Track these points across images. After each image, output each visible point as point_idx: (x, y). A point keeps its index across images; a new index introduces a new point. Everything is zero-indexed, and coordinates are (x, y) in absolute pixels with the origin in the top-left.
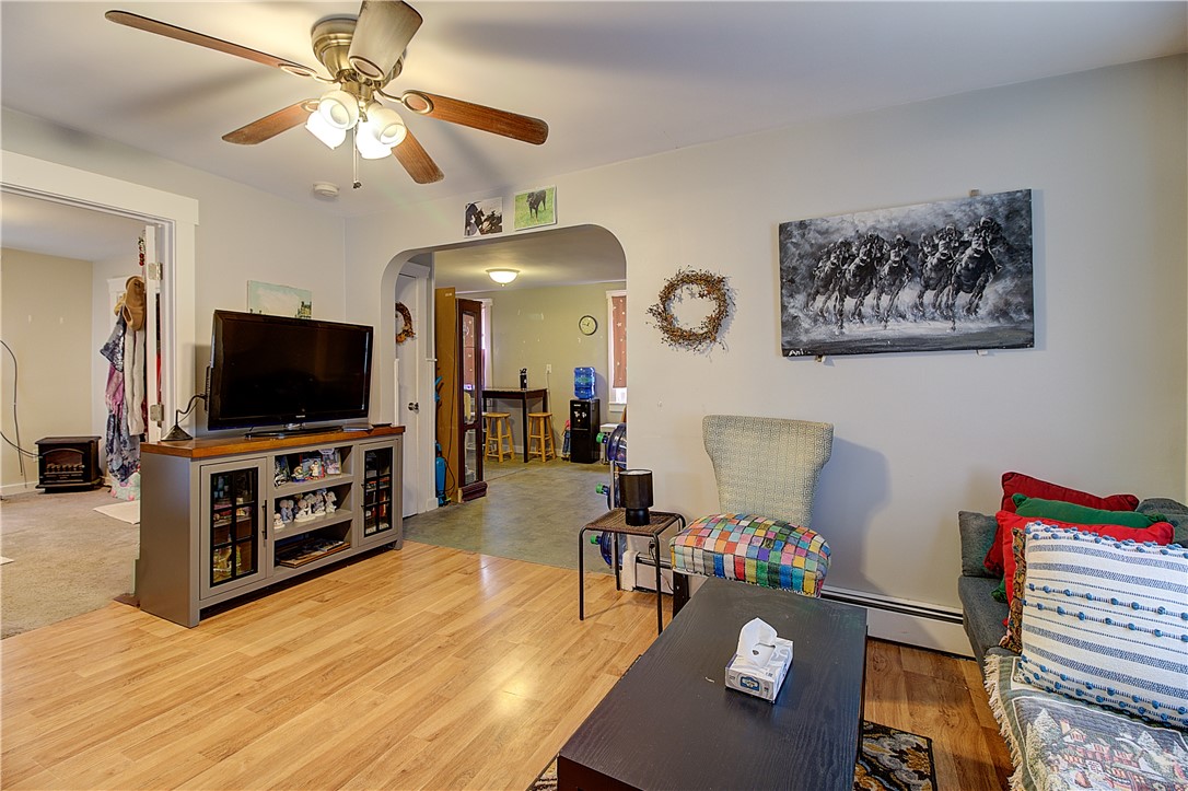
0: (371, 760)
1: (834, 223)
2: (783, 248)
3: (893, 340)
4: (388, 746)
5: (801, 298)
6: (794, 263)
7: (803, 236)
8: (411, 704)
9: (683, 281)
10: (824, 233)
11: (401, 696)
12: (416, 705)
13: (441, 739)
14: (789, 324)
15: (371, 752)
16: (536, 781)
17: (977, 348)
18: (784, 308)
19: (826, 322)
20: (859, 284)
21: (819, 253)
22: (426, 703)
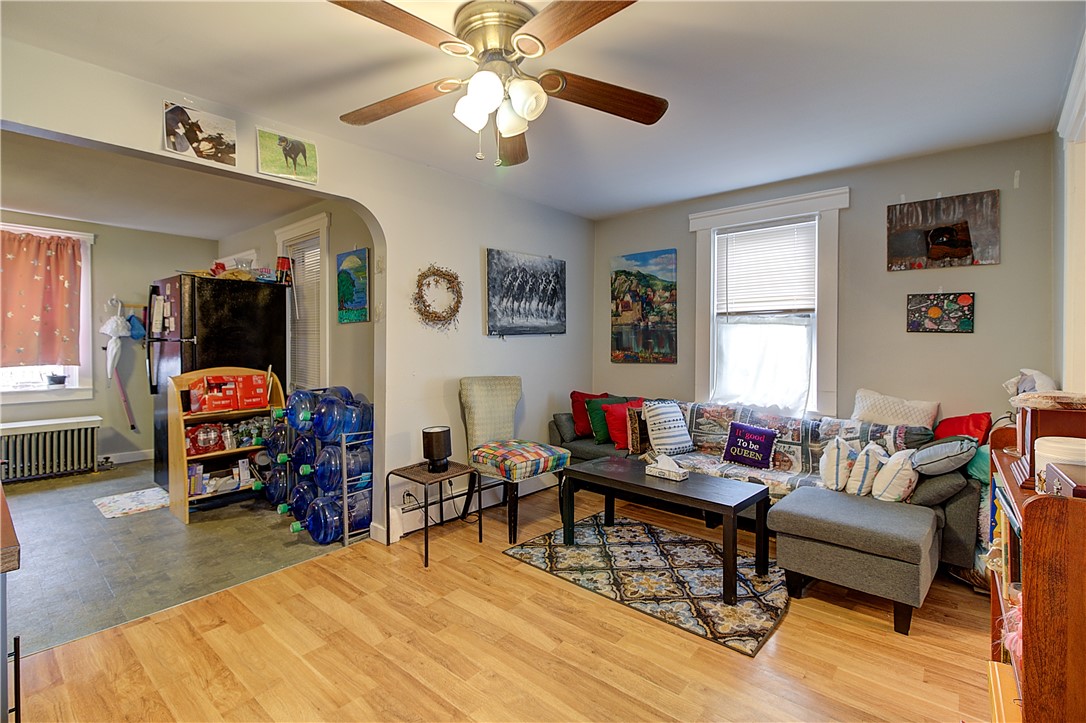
1: (510, 256)
2: (489, 264)
3: (531, 328)
5: (497, 298)
6: (495, 276)
7: (499, 259)
9: (434, 274)
10: (507, 260)
14: (491, 315)
16: (708, 639)
17: (551, 333)
18: (490, 304)
19: (507, 315)
20: (519, 295)
21: (505, 273)
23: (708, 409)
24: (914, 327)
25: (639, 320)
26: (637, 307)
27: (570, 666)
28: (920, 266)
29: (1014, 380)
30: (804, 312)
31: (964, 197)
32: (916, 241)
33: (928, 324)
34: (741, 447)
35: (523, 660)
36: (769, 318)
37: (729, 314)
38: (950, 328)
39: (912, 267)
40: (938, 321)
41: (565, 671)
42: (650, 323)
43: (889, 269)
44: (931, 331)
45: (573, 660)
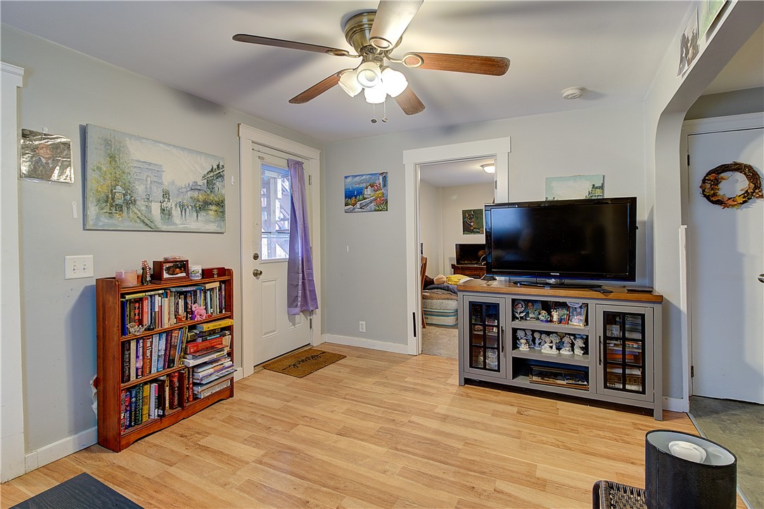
27: (328, 487)
35: (368, 487)
41: (332, 483)
45: (326, 492)
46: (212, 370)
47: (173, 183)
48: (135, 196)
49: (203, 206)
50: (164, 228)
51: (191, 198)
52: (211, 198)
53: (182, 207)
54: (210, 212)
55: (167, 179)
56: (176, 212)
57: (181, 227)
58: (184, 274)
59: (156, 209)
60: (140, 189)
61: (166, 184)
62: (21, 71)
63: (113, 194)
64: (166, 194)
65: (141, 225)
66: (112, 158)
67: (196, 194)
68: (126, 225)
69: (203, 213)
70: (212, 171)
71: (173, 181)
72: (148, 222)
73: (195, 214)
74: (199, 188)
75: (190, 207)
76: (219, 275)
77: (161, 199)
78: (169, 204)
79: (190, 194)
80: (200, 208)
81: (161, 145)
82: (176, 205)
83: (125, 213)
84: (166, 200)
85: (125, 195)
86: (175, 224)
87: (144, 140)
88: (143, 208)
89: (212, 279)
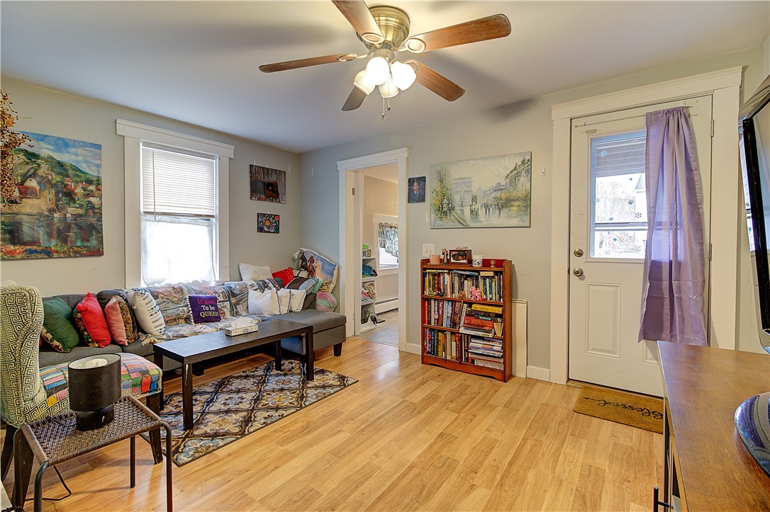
0: (368, 426)
4: (362, 431)
8: (353, 452)
11: (361, 459)
12: (350, 451)
13: (336, 430)
15: (370, 429)
22: (343, 452)
23: (160, 291)
24: (260, 230)
25: (51, 211)
26: (49, 195)
28: (262, 200)
29: (297, 253)
30: (208, 217)
31: (276, 170)
32: (260, 186)
33: (266, 229)
34: (206, 311)
36: (183, 219)
37: (156, 213)
38: (272, 231)
39: (259, 199)
40: (269, 227)
42: (68, 215)
43: (251, 198)
44: (266, 232)
46: (481, 346)
47: (480, 189)
48: (454, 204)
49: (503, 204)
50: (473, 225)
51: (495, 198)
52: (514, 195)
53: (487, 207)
54: (512, 208)
55: (475, 187)
56: (482, 212)
57: (485, 224)
58: (465, 261)
59: (467, 210)
60: (457, 199)
61: (474, 191)
62: (405, 149)
63: (442, 205)
64: (474, 199)
65: (458, 224)
66: (441, 181)
67: (498, 194)
68: (450, 224)
69: (505, 210)
70: (515, 169)
71: (480, 188)
72: (462, 221)
73: (498, 211)
74: (502, 188)
75: (493, 206)
76: (496, 265)
77: (471, 203)
78: (476, 206)
79: (494, 195)
80: (502, 206)
81: (472, 162)
82: (482, 206)
83: (448, 217)
84: (474, 203)
85: (448, 204)
86: (481, 222)
87: (460, 163)
88: (459, 212)
89: (488, 269)
